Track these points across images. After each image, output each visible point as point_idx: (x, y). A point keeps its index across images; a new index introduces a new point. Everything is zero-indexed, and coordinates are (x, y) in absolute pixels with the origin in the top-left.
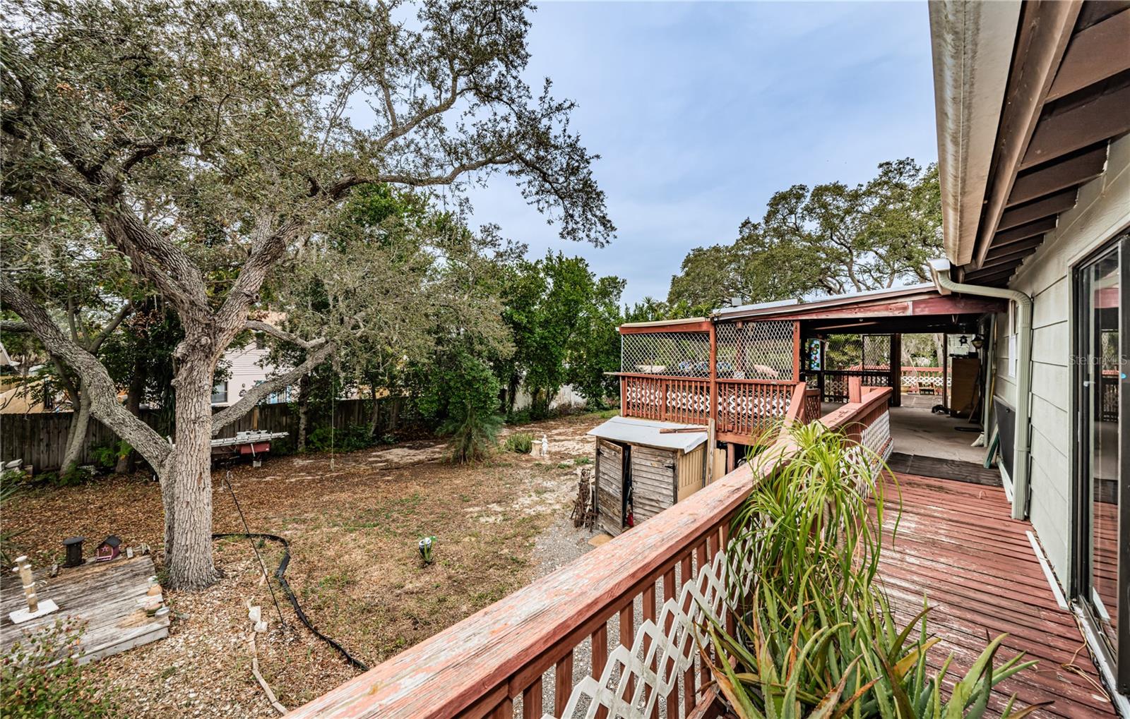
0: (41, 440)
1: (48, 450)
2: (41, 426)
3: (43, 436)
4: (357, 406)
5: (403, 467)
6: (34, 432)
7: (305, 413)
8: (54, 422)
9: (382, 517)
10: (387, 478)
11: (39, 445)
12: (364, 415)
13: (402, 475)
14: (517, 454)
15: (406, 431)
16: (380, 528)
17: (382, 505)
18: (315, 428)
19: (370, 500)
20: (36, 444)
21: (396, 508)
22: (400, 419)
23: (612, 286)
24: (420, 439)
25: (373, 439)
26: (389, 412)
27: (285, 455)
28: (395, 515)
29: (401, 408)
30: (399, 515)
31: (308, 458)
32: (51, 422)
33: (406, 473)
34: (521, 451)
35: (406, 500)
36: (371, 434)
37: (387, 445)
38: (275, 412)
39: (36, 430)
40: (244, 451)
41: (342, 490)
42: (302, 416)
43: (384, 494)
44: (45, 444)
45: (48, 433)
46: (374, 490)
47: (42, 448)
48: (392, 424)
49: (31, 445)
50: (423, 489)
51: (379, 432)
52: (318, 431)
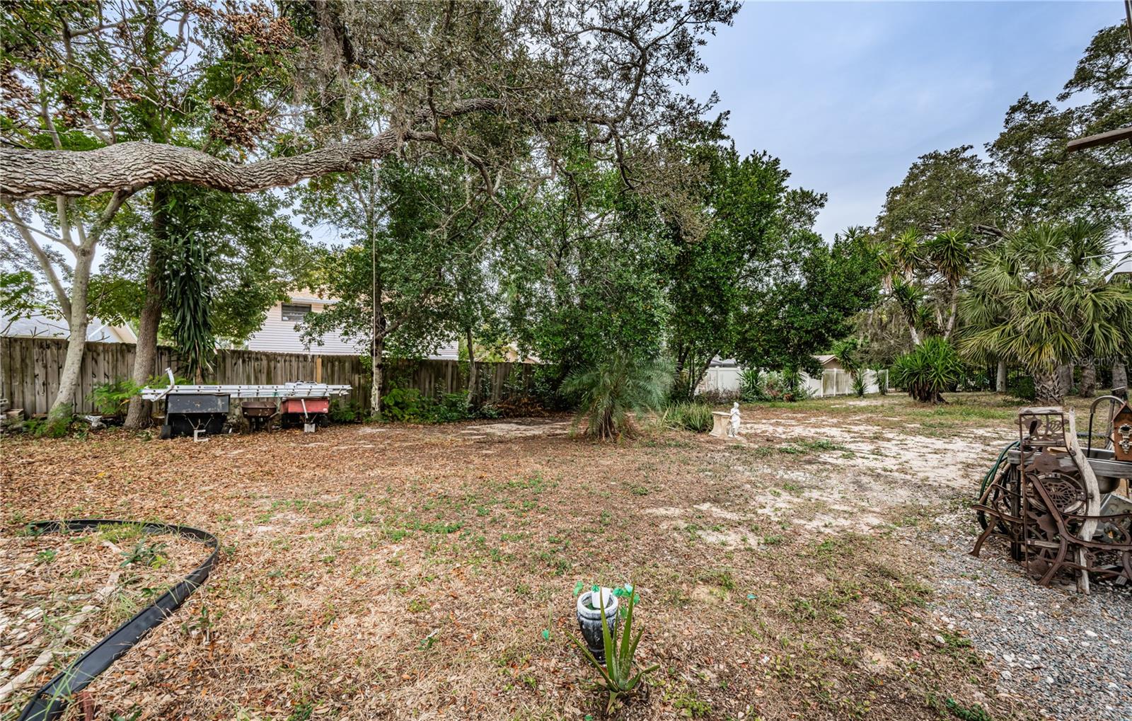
0: (36, 376)
1: (46, 391)
2: (35, 358)
3: (39, 370)
4: (450, 369)
5: (510, 441)
6: (27, 365)
7: (379, 366)
8: (52, 352)
9: (470, 514)
10: (484, 452)
11: (33, 383)
12: (459, 379)
13: (509, 449)
14: (688, 433)
15: (514, 405)
16: (462, 538)
17: (472, 490)
18: (392, 387)
19: (452, 479)
20: (29, 380)
21: (501, 497)
22: (506, 389)
23: (807, 201)
24: (530, 416)
25: (470, 410)
26: (491, 380)
27: (351, 422)
28: (498, 511)
29: (505, 376)
30: (505, 512)
31: (382, 427)
32: (49, 351)
33: (515, 447)
34: (695, 429)
35: (519, 484)
36: (467, 405)
37: (486, 418)
38: (344, 368)
39: (28, 361)
40: (292, 408)
41: (410, 463)
42: (375, 370)
43: (479, 473)
44: (41, 382)
45: (45, 367)
46: (462, 465)
47: (37, 387)
48: (495, 394)
49: (22, 382)
50: (547, 469)
51: (478, 402)
52: (395, 391)
